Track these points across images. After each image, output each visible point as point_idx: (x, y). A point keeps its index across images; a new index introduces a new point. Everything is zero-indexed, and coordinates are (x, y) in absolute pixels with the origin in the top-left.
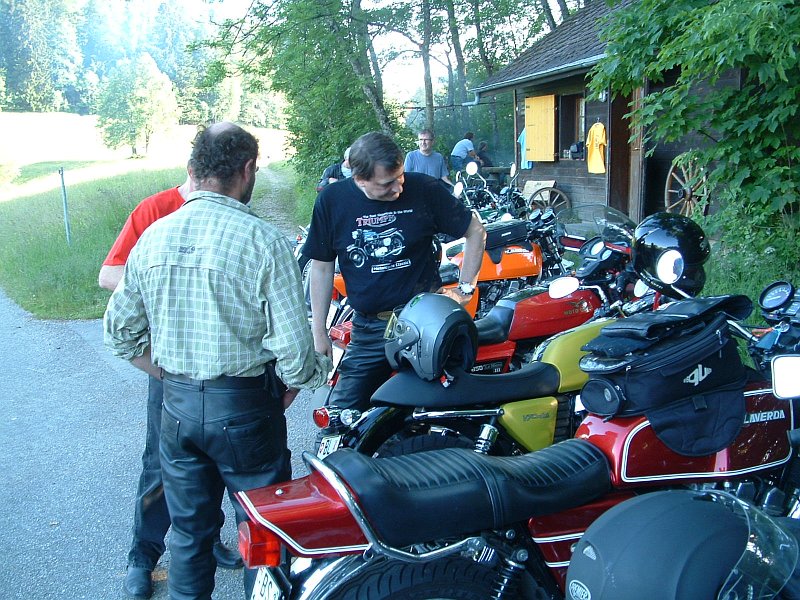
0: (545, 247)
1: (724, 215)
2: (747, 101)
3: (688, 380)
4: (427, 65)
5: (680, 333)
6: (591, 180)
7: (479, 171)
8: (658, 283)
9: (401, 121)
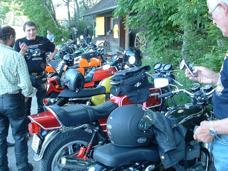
0: (102, 58)
1: (150, 49)
2: (155, 18)
3: (135, 86)
4: (68, 8)
5: (133, 74)
6: (115, 40)
7: (84, 38)
8: (130, 65)
9: (61, 24)
